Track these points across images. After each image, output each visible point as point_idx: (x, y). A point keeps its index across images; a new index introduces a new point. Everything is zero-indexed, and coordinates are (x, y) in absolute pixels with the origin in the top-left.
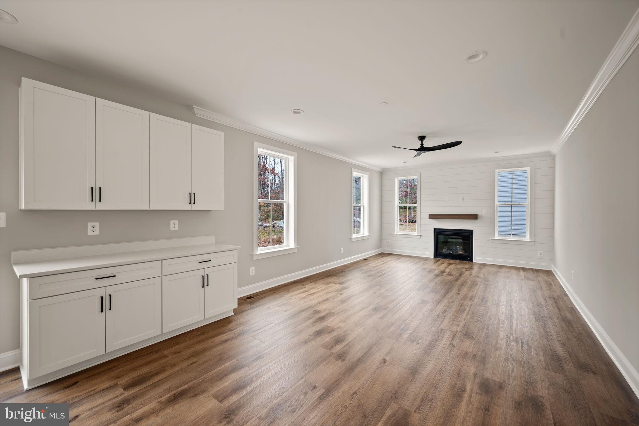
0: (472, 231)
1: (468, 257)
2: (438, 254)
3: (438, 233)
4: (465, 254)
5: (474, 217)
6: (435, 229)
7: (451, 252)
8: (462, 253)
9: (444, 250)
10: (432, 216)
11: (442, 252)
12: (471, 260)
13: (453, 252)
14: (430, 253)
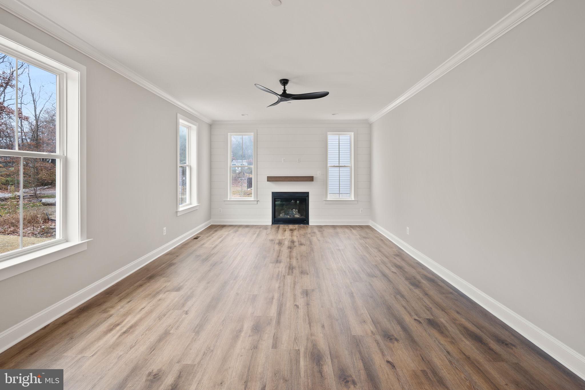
0: (308, 193)
1: (304, 220)
2: (276, 220)
3: (277, 197)
4: (301, 217)
5: (310, 179)
6: (273, 193)
7: (289, 217)
8: (299, 216)
9: (281, 215)
10: (270, 179)
11: (279, 217)
12: (308, 223)
13: (290, 216)
14: (268, 220)
